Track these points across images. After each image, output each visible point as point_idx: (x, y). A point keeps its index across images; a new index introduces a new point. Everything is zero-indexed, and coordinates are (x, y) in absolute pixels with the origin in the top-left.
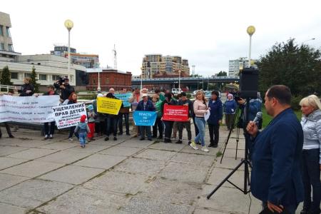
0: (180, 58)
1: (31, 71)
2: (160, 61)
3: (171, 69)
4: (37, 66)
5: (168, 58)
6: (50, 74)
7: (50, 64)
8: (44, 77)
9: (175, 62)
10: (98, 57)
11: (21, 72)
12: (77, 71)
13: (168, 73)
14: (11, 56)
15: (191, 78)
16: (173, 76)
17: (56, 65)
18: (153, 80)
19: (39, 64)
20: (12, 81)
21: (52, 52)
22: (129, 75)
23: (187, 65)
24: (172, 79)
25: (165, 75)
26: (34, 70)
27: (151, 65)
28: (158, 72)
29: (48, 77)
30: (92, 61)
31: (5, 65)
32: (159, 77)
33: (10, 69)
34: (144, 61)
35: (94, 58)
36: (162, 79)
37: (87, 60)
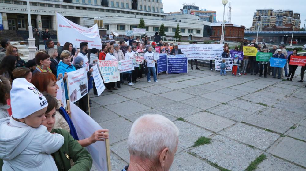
0: (292, 12)
1: (176, 26)
2: (271, 15)
3: (281, 22)
4: (179, 23)
5: (279, 12)
6: (187, 28)
7: (188, 21)
8: (183, 30)
9: (286, 16)
10: (215, 12)
11: (170, 27)
12: (205, 26)
13: (278, 26)
14: (162, 16)
15: (301, 32)
16: (282, 30)
17: (192, 22)
18: (263, 32)
19: (180, 21)
20: (165, 33)
21: (181, 10)
22: (243, 28)
23: (299, 18)
24: (281, 32)
25: (275, 28)
26: (178, 26)
27: (262, 19)
28: (268, 26)
29: (186, 30)
30: (211, 16)
31: (162, 23)
32: (268, 30)
33: (164, 25)
34: (255, 15)
35: (213, 14)
36: (272, 32)
37: (207, 16)
